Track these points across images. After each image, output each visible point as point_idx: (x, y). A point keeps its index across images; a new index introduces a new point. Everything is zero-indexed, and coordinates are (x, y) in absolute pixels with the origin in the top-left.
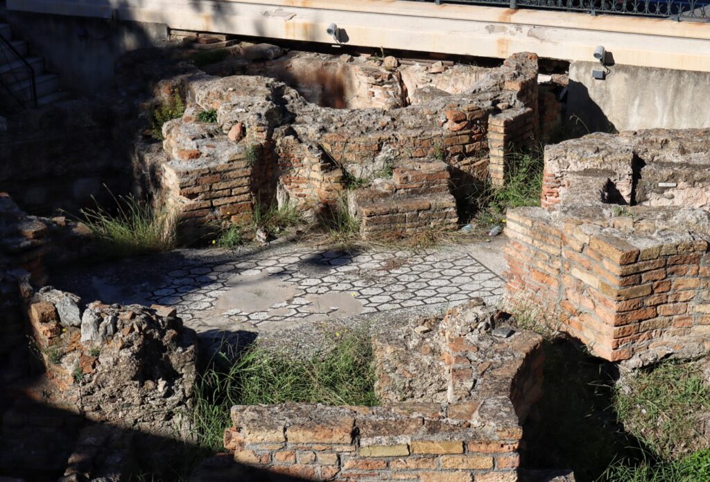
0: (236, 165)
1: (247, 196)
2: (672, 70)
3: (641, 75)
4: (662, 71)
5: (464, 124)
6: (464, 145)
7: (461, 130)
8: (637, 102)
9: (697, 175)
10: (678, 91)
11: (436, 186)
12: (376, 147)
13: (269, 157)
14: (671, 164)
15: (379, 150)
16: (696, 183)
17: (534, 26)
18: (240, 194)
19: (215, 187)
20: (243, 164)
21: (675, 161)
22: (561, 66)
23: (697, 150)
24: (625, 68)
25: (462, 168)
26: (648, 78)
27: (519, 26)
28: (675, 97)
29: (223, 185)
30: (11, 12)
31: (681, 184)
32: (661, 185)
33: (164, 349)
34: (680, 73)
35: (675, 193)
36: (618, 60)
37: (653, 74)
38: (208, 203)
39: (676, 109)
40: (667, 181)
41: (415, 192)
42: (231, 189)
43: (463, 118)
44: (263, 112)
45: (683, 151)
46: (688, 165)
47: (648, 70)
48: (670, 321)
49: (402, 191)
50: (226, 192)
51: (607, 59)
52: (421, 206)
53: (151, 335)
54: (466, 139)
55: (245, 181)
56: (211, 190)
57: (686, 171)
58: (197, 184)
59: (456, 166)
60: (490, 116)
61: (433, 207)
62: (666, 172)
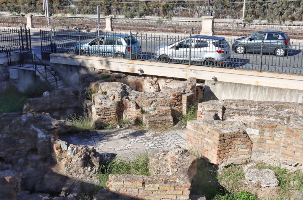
0: (112, 107)
1: (115, 115)
2: (234, 83)
3: (225, 84)
4: (231, 83)
5: (175, 97)
6: (175, 102)
7: (175, 98)
8: (224, 92)
9: (241, 112)
10: (235, 89)
11: (167, 114)
12: (151, 103)
13: (121, 104)
14: (233, 109)
15: (152, 103)
16: (240, 115)
17: (195, 70)
18: (113, 115)
19: (106, 113)
20: (114, 106)
22: (203, 81)
23: (241, 106)
24: (220, 82)
25: (175, 109)
26: (227, 85)
27: (191, 70)
28: (234, 90)
29: (108, 112)
30: (51, 63)
31: (236, 115)
32: (230, 115)
33: (90, 158)
34: (236, 84)
35: (234, 117)
36: (218, 80)
37: (229, 84)
38: (104, 117)
39: (235, 94)
40: (232, 114)
41: (161, 115)
42: (110, 113)
43: (175, 95)
44: (120, 92)
45: (237, 106)
46: (238, 110)
47: (227, 83)
48: (233, 153)
49: (158, 115)
50: (109, 114)
51: (216, 80)
52: (163, 119)
53: (87, 154)
54: (176, 101)
55: (114, 111)
56: (105, 114)
57: (238, 111)
58: (101, 112)
59: (173, 108)
60: (183, 95)
61: (167, 119)
62: (232, 111)
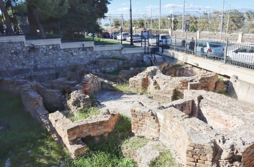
0: (139, 80)
1: (141, 86)
2: (249, 83)
3: (243, 82)
4: (247, 83)
5: (181, 82)
6: (181, 87)
7: (181, 83)
8: (241, 89)
9: (212, 105)
10: (249, 88)
11: (170, 93)
12: (164, 83)
13: (147, 80)
15: (165, 84)
16: (212, 106)
18: (140, 86)
19: (135, 83)
20: (141, 80)
21: (210, 100)
24: (240, 80)
25: (181, 91)
26: (244, 84)
28: (248, 89)
29: (137, 83)
30: (164, 55)
31: (209, 106)
32: (205, 104)
34: (250, 84)
35: (207, 107)
36: (239, 78)
37: (245, 83)
38: (134, 86)
39: (248, 92)
40: (206, 104)
41: (166, 93)
42: (138, 84)
43: (181, 81)
44: (147, 72)
45: (211, 98)
46: (212, 102)
47: (244, 82)
49: (163, 92)
50: (137, 85)
51: (237, 78)
52: (164, 96)
53: (78, 99)
54: (182, 86)
55: (141, 84)
56: (134, 84)
57: (210, 103)
58: (132, 82)
59: (179, 91)
60: (189, 82)
61: (167, 96)
62: (206, 102)
